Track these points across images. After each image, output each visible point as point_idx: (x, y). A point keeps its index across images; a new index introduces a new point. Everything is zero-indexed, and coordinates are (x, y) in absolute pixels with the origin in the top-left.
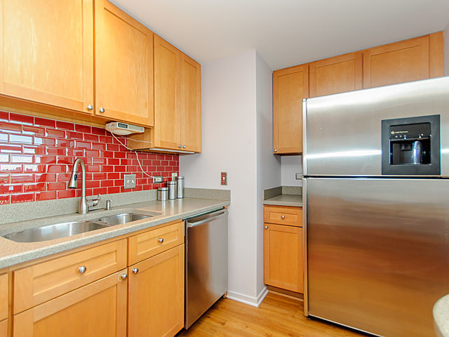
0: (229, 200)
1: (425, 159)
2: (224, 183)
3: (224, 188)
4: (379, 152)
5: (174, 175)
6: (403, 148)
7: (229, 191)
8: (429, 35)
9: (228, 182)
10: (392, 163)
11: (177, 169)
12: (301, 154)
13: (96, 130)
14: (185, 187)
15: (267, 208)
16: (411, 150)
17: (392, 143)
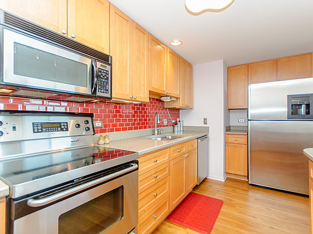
0: (209, 132)
1: (308, 113)
2: (205, 123)
3: (205, 125)
4: (286, 109)
5: (178, 119)
6: (297, 107)
7: (209, 127)
8: (310, 53)
9: (207, 123)
10: (292, 114)
11: (179, 117)
12: (247, 109)
13: (157, 100)
14: (184, 125)
15: (227, 135)
16: (301, 108)
17: (292, 105)
